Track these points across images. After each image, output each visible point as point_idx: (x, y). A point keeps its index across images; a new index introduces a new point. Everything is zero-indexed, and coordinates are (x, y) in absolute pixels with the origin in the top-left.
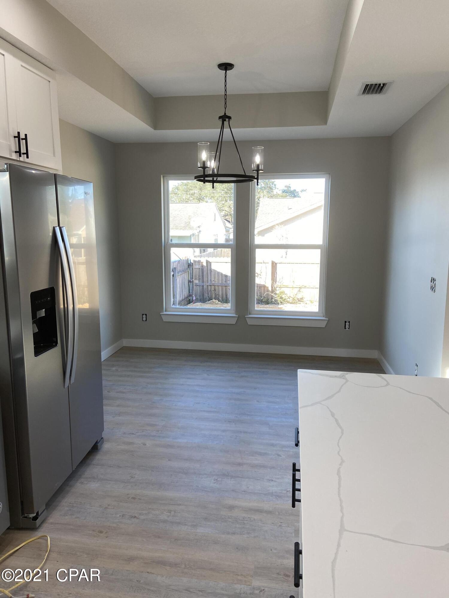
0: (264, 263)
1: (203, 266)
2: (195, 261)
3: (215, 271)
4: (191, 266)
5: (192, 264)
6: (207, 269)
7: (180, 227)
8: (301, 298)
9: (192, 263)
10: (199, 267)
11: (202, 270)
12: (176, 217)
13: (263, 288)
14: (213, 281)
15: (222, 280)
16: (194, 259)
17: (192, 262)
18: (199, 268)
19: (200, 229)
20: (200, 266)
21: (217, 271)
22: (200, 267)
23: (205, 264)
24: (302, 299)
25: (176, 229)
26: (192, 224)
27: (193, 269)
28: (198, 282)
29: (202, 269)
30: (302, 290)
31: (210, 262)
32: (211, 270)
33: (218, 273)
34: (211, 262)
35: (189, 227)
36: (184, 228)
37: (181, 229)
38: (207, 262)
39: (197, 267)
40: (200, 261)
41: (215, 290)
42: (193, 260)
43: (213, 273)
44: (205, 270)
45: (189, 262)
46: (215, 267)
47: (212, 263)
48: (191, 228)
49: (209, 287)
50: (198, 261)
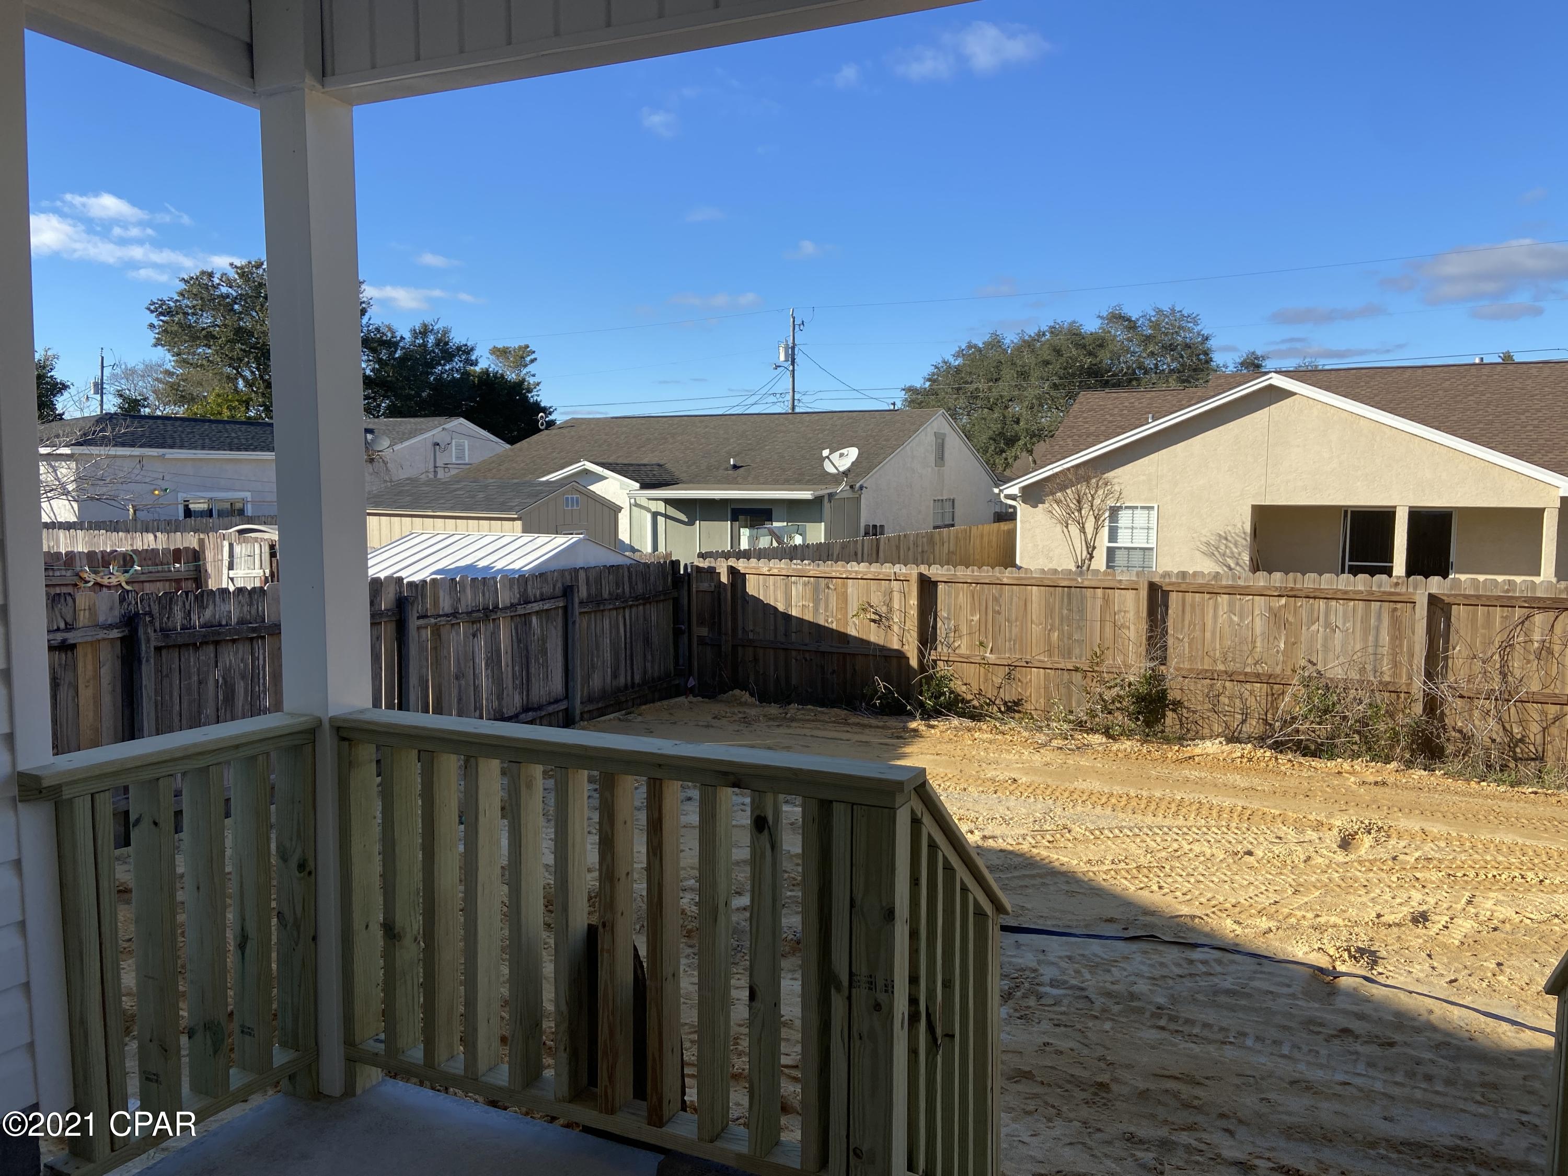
0: (896, 580)
1: (719, 585)
3: (756, 599)
6: (734, 594)
8: (1014, 702)
9: (689, 576)
10: (709, 586)
11: (720, 597)
13: (894, 661)
14: (752, 631)
15: (776, 629)
16: (698, 564)
17: (688, 570)
18: (708, 589)
20: (711, 584)
21: (762, 601)
22: (711, 589)
23: (726, 579)
24: (1017, 703)
28: (706, 634)
29: (717, 592)
30: (1016, 674)
31: (742, 572)
32: (744, 597)
33: (766, 607)
34: (743, 575)
38: (733, 571)
39: (705, 586)
40: (714, 569)
41: (756, 660)
42: (693, 566)
43: (750, 608)
44: (728, 598)
45: (681, 572)
46: (755, 588)
47: (747, 576)
49: (740, 649)
50: (707, 567)
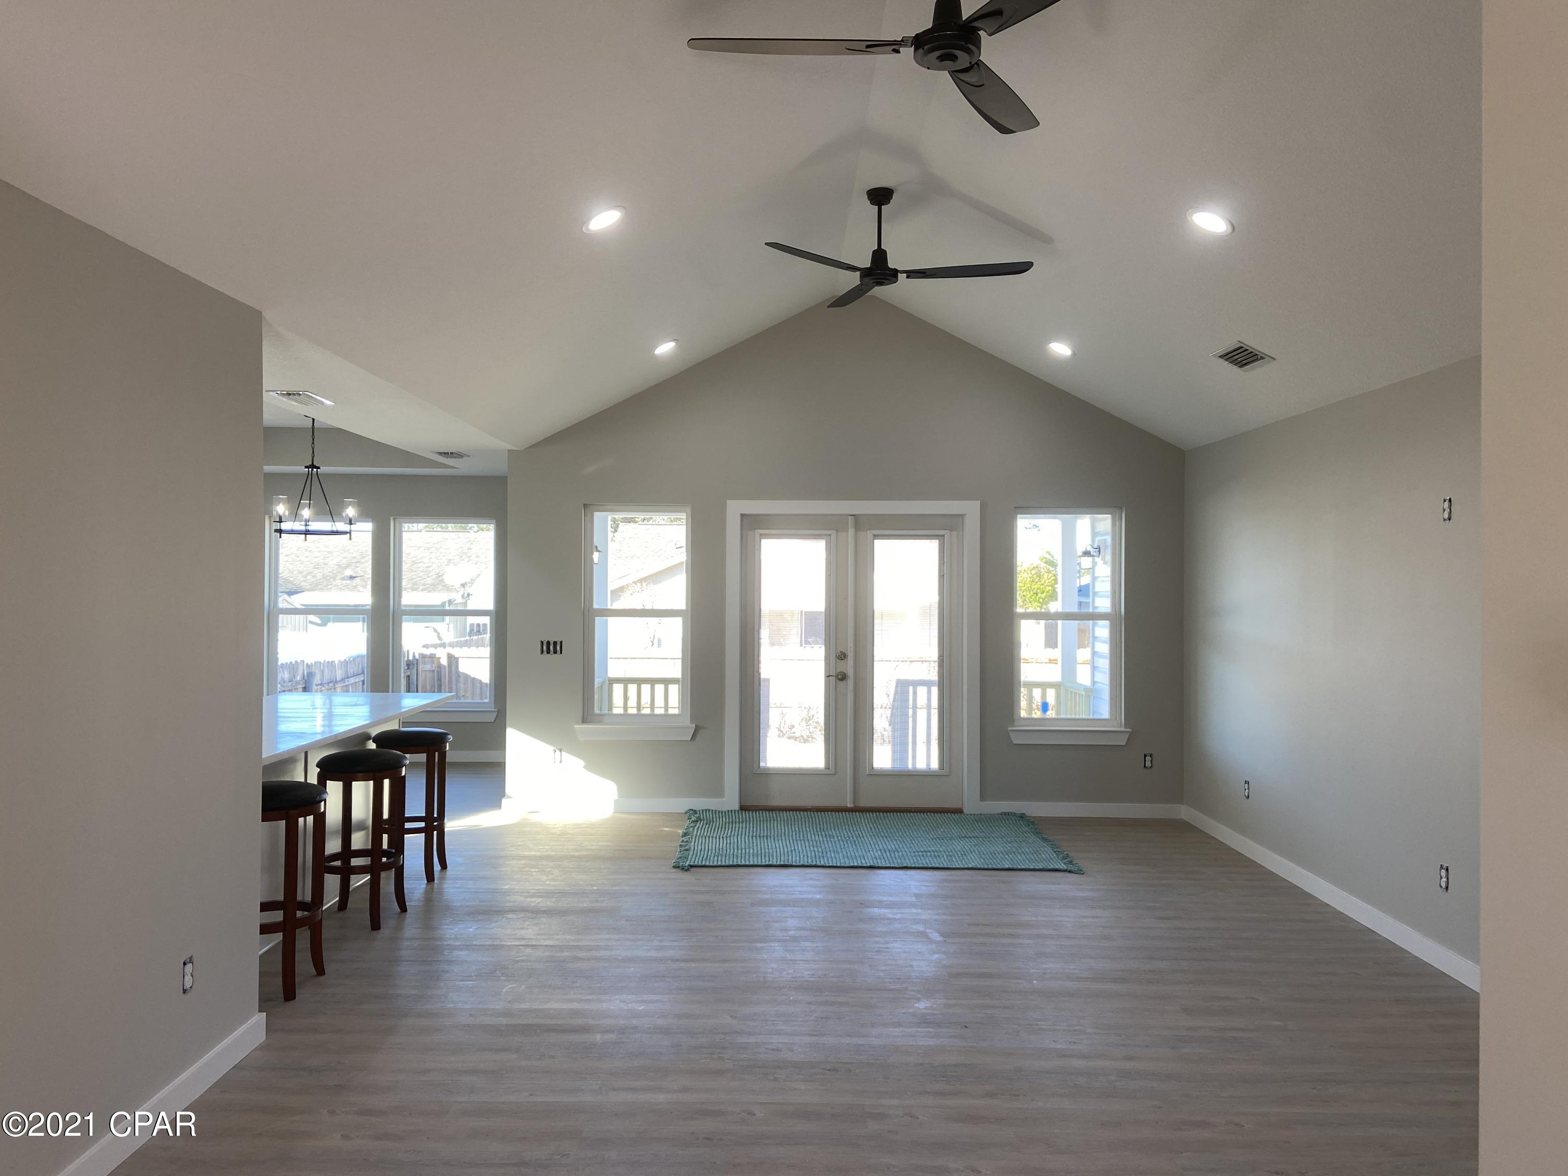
1: (440, 666)
2: (423, 656)
3: (467, 676)
4: (414, 664)
5: (416, 663)
6: (450, 672)
7: (424, 585)
9: (417, 660)
10: (432, 666)
11: (439, 673)
12: (417, 563)
14: (463, 696)
15: (478, 693)
16: (421, 652)
17: (417, 657)
18: (433, 671)
19: (468, 590)
20: (434, 666)
21: (470, 677)
22: (433, 669)
23: (444, 661)
25: (413, 590)
26: (449, 579)
27: (417, 671)
29: (438, 671)
31: (456, 656)
32: (458, 672)
33: (474, 679)
34: (458, 658)
35: (443, 586)
36: (433, 588)
37: (423, 590)
38: (450, 657)
39: (428, 667)
40: (435, 655)
42: (419, 654)
43: (462, 679)
44: (445, 675)
45: (411, 658)
46: (464, 667)
47: (460, 659)
48: (448, 589)
50: (431, 654)
